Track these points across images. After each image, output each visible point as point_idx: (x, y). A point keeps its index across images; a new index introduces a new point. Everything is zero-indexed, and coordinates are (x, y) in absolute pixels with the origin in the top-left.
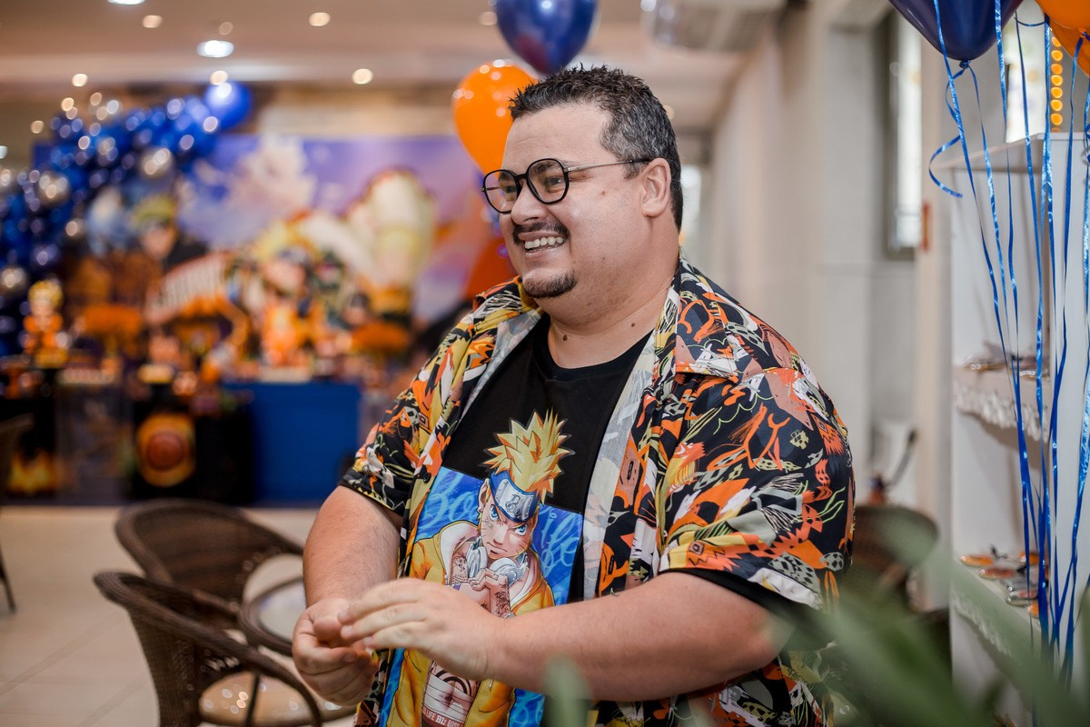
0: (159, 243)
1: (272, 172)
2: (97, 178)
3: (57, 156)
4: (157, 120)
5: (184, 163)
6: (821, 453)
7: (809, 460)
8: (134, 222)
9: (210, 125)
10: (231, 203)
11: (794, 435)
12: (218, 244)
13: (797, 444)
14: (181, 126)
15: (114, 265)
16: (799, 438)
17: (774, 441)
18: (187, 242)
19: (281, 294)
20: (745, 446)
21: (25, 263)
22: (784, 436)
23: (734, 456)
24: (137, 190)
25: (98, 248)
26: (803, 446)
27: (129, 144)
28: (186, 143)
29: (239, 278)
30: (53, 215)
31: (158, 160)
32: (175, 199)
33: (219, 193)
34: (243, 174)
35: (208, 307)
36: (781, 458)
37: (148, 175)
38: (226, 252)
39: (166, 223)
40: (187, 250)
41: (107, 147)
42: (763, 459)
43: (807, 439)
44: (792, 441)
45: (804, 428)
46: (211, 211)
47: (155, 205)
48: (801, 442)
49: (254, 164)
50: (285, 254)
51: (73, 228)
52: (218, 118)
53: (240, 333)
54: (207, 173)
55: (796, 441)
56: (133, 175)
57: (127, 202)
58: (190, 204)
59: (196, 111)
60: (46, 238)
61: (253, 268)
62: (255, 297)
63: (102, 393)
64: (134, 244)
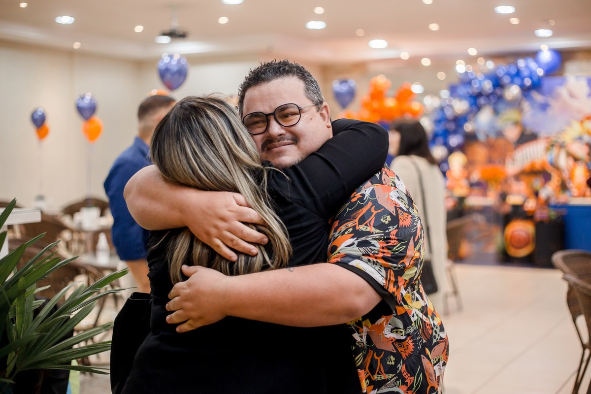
0: (512, 134)
1: (572, 95)
2: (482, 101)
3: (462, 90)
4: (513, 71)
5: (526, 91)
6: (396, 227)
7: (388, 229)
8: (500, 123)
9: (540, 72)
10: (550, 112)
11: (384, 217)
12: (543, 134)
13: (384, 221)
14: (525, 73)
15: (490, 146)
16: (386, 218)
17: (372, 219)
18: (528, 132)
19: (576, 159)
20: (357, 220)
21: (446, 144)
22: (378, 216)
23: (350, 224)
24: (501, 106)
25: (481, 137)
26: (387, 222)
27: (498, 83)
28: (528, 82)
29: (555, 151)
30: (459, 121)
31: (513, 91)
32: (521, 110)
33: (544, 107)
34: (557, 97)
35: (538, 166)
36: (373, 226)
37: (507, 99)
38: (547, 138)
39: (516, 123)
40: (527, 137)
41: (488, 86)
42: (364, 226)
43: (390, 220)
44: (382, 220)
45: (391, 214)
46: (540, 116)
47: (511, 115)
48: (386, 220)
49: (563, 91)
50: (580, 138)
51: (468, 127)
52: (543, 69)
53: (555, 181)
54: (537, 97)
55: (384, 219)
56: (500, 98)
57: (496, 112)
58: (529, 114)
59: (533, 65)
60: (455, 132)
61: (562, 146)
62: (563, 161)
63: (483, 210)
64: (500, 134)
